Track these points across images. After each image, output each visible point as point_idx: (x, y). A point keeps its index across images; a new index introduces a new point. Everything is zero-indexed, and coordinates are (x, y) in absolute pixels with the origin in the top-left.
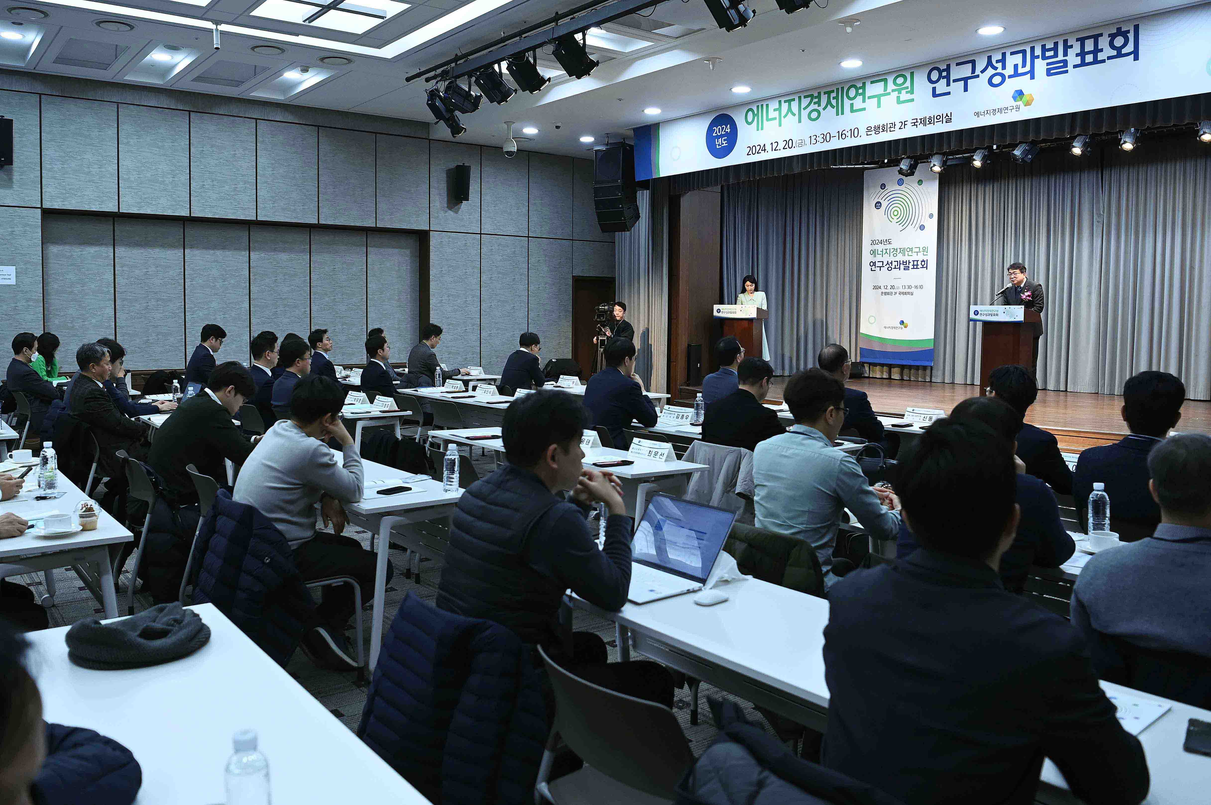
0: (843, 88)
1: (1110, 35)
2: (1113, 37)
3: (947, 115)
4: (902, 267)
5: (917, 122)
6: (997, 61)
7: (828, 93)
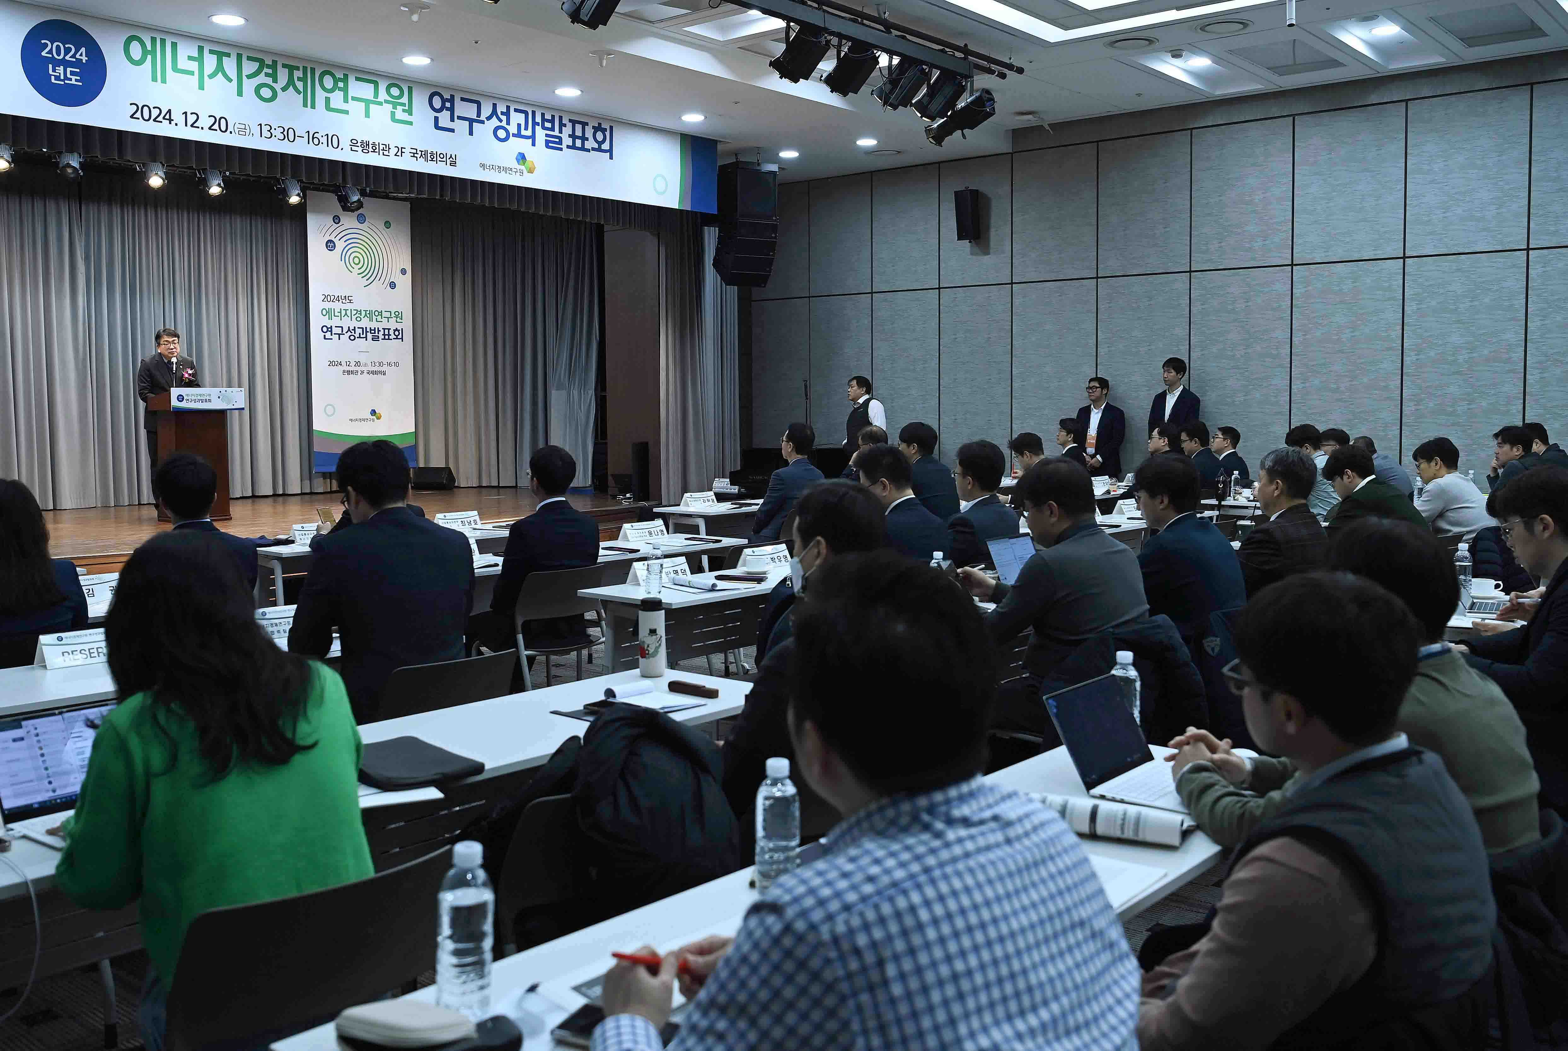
0: (313, 70)
4: (369, 336)
6: (502, 113)
7: (291, 69)
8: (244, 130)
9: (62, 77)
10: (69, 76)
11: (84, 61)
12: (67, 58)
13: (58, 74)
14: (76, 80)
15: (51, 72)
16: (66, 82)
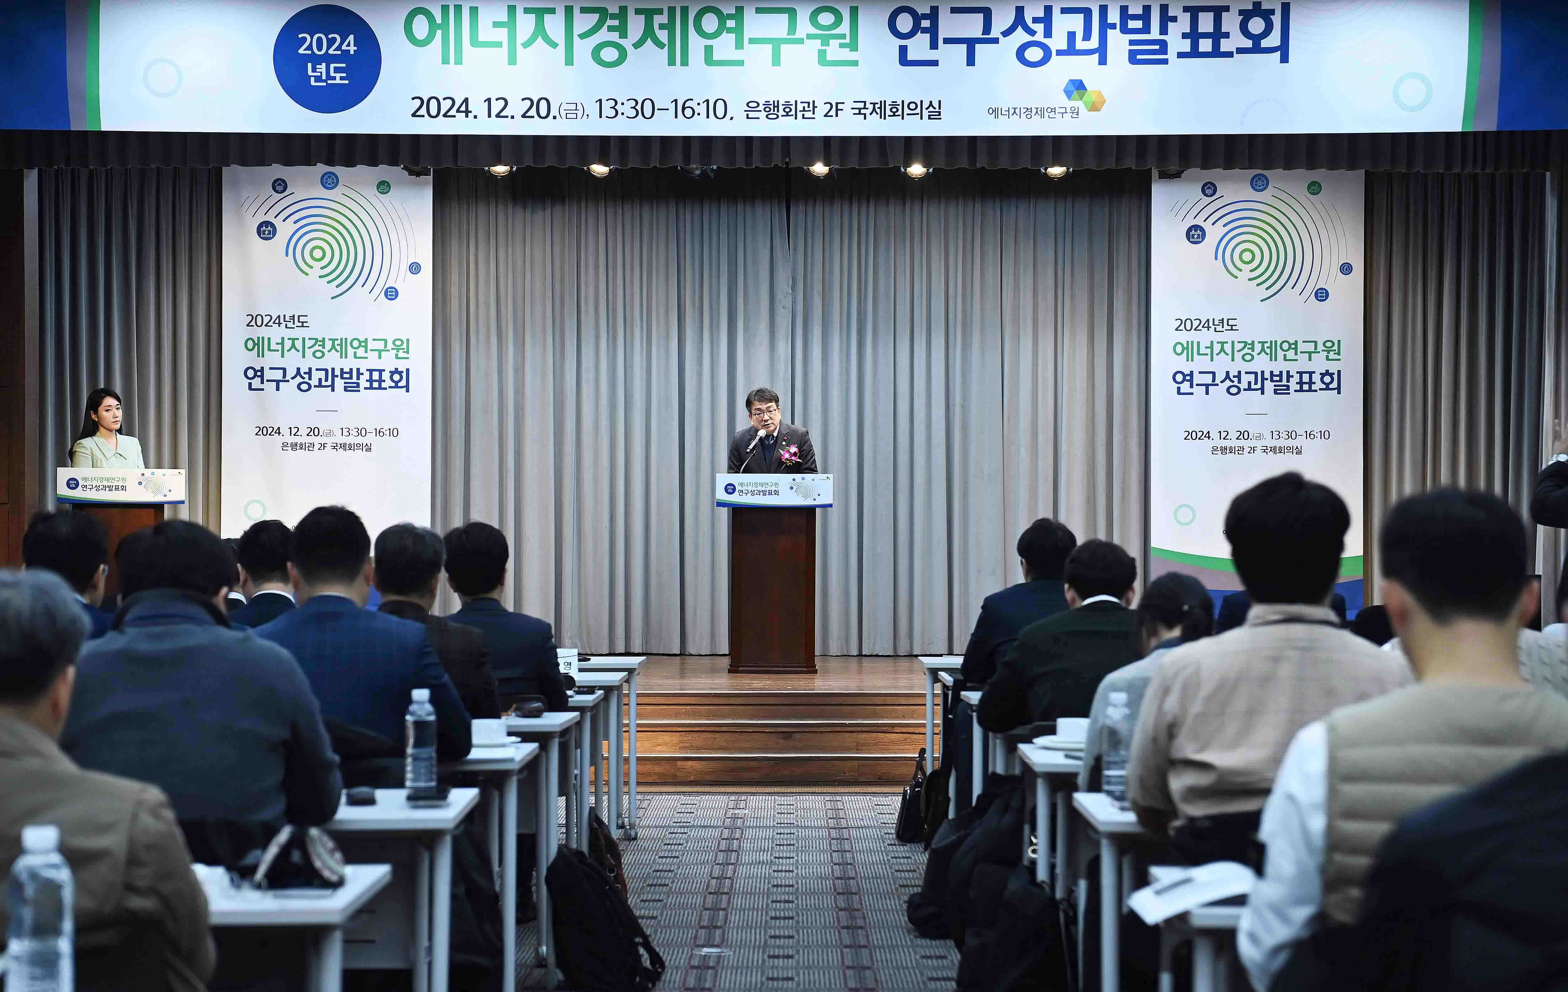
0: (685, 11)
1: (1241, 12)
2: (1246, 16)
3: (931, 104)
5: (865, 108)
6: (1036, 20)
7: (649, 14)
8: (575, 111)
9: (324, 77)
10: (332, 74)
11: (352, 52)
12: (331, 52)
13: (319, 74)
14: (342, 78)
15: (310, 73)
16: (329, 82)
